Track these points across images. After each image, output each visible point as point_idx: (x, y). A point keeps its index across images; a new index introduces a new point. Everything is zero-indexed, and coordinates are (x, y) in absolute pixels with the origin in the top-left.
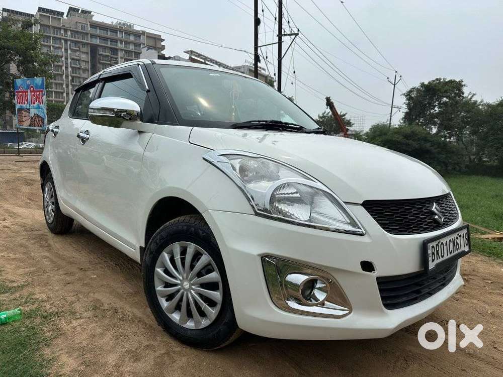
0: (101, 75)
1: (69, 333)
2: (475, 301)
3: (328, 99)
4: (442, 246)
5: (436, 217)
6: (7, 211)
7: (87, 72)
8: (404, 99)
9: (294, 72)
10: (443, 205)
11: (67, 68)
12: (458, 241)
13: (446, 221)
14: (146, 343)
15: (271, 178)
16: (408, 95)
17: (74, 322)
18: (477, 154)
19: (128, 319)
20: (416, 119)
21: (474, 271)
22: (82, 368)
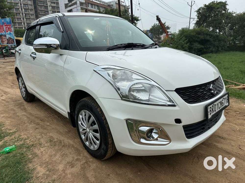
0: (38, 22)
1: (40, 155)
2: (231, 124)
3: (157, 17)
4: (215, 106)
5: (212, 91)
6: (3, 91)
7: (32, 11)
8: (196, 13)
9: (139, 4)
10: (216, 84)
11: (22, 9)
12: (223, 102)
13: (217, 92)
14: (76, 158)
15: (128, 79)
16: (198, 11)
17: (41, 149)
18: (233, 40)
19: (66, 146)
20: (202, 24)
21: (231, 107)
22: (48, 173)
